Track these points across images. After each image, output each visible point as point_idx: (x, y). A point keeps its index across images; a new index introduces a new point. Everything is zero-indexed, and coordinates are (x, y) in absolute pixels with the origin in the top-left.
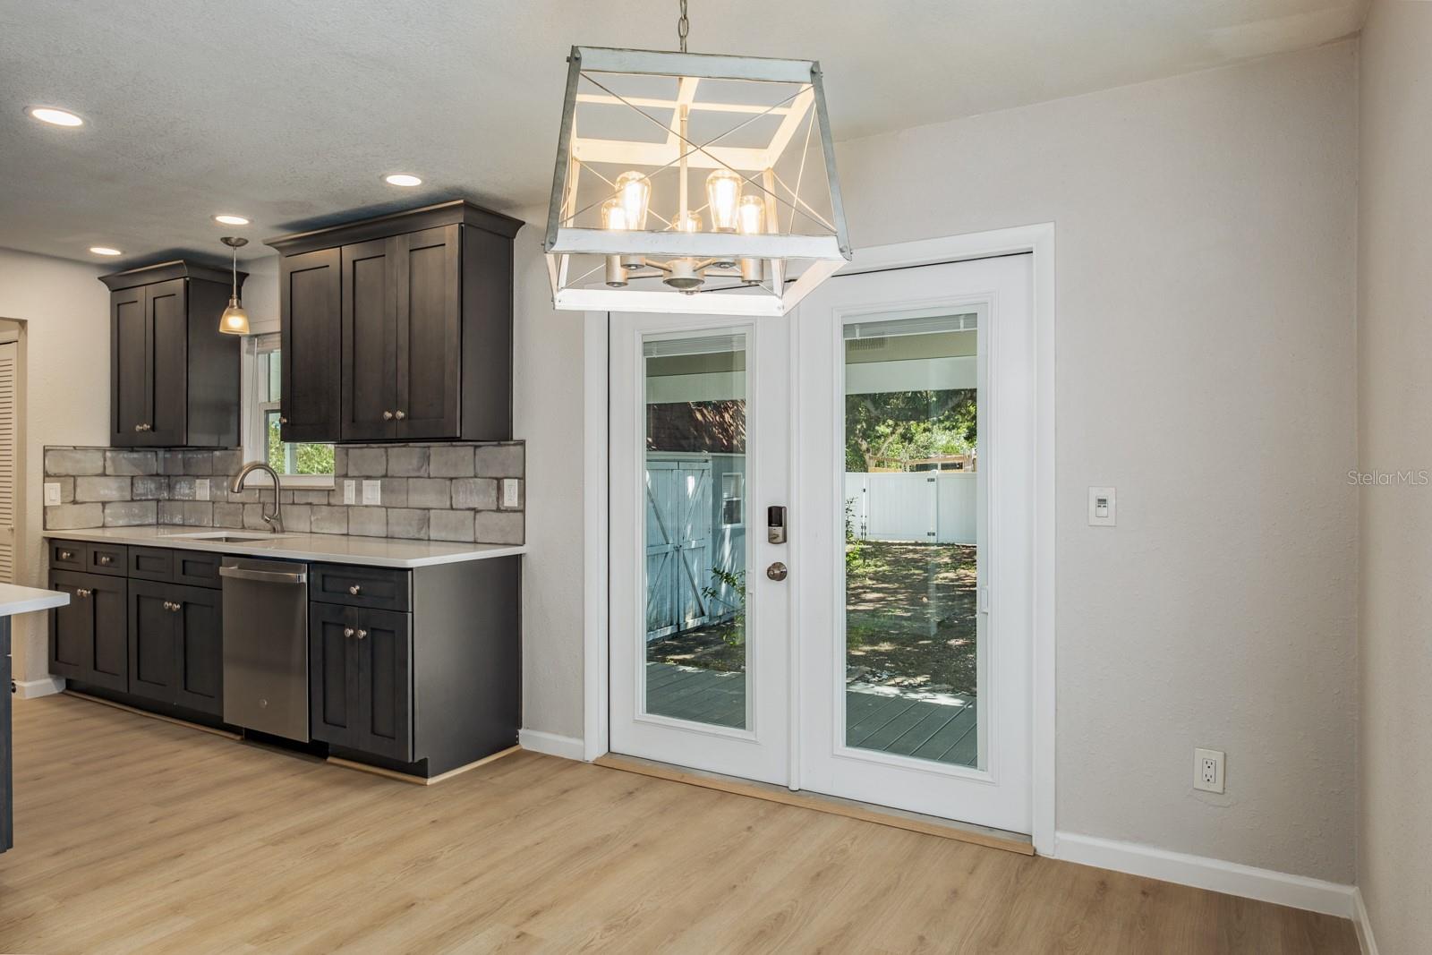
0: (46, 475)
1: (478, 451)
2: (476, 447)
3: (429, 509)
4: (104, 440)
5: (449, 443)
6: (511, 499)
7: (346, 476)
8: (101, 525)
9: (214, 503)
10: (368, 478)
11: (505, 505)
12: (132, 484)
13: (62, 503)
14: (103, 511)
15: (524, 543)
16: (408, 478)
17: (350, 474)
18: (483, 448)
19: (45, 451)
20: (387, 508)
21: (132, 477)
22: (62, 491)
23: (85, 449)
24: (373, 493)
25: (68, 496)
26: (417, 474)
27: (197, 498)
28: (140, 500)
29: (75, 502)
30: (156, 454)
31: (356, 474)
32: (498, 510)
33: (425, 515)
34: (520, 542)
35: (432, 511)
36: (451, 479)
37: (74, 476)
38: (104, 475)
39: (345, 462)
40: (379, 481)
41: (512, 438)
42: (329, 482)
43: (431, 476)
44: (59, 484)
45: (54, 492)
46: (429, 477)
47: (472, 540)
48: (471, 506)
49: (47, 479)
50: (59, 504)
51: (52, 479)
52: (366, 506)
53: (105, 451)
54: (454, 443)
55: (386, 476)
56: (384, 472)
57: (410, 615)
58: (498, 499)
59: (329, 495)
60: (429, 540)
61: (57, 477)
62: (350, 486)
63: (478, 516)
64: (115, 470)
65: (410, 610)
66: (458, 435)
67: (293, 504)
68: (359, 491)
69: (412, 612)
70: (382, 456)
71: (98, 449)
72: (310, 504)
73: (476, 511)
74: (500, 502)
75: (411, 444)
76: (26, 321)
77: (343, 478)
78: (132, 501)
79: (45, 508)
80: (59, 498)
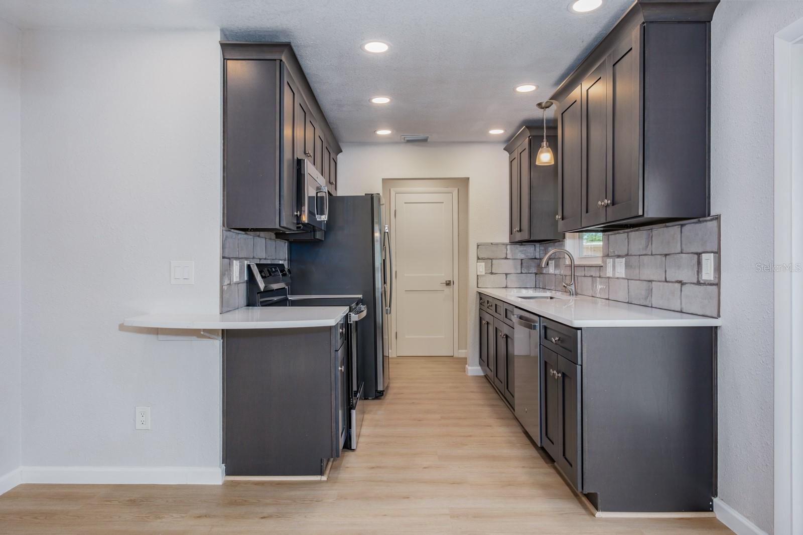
0: (478, 258)
1: (685, 229)
2: (682, 226)
3: (651, 281)
4: (507, 241)
5: (664, 224)
6: (708, 274)
7: (608, 256)
8: (505, 286)
9: (555, 275)
10: (619, 256)
11: (703, 278)
12: (522, 263)
13: (486, 273)
14: (506, 279)
15: (719, 316)
16: (640, 255)
17: (610, 254)
18: (687, 226)
19: (478, 246)
20: (628, 280)
21: (522, 260)
22: (485, 267)
23: (497, 244)
24: (620, 268)
25: (488, 270)
26: (644, 253)
27: (550, 273)
28: (526, 273)
29: (492, 273)
30: (535, 245)
31: (613, 254)
32: (699, 283)
33: (649, 287)
34: (715, 315)
35: (653, 283)
36: (666, 255)
37: (491, 259)
38: (506, 258)
39: (608, 246)
40: (624, 259)
41: (709, 215)
42: (599, 262)
43: (653, 253)
44: (484, 263)
45: (482, 268)
46: (652, 255)
47: (679, 310)
48: (680, 280)
49: (478, 260)
50: (484, 274)
52: (618, 278)
53: (507, 245)
54: (667, 224)
55: (627, 255)
56: (626, 253)
57: (579, 368)
58: (698, 272)
59: (600, 269)
60: (651, 307)
61: (482, 259)
62: (609, 263)
63: (684, 288)
64: (512, 256)
66: (640, 213)
67: (585, 276)
68: (614, 267)
69: (582, 366)
70: (626, 239)
71: (503, 244)
72: (592, 276)
73: (682, 283)
74: (700, 275)
76: (468, 179)
77: (606, 258)
78: (522, 273)
79: (478, 276)
80: (484, 271)
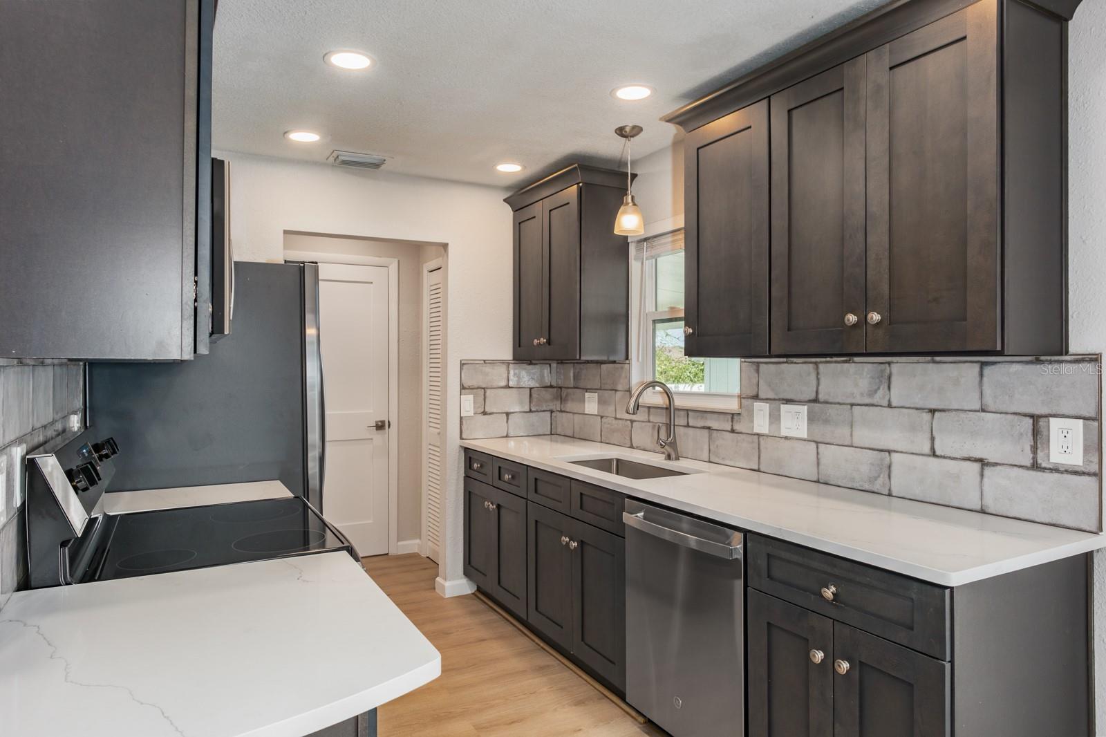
0: (463, 387)
1: (988, 371)
2: (983, 364)
3: (889, 452)
4: (508, 356)
5: (929, 358)
6: (1066, 452)
7: (756, 397)
8: (505, 435)
9: (602, 417)
10: (789, 401)
11: (1052, 460)
12: (531, 395)
13: (474, 414)
14: (507, 422)
15: (1101, 529)
16: (852, 405)
17: (762, 395)
18: (998, 366)
19: (462, 365)
20: (817, 443)
21: (531, 389)
22: (474, 403)
23: (493, 363)
24: (795, 422)
25: (479, 407)
26: (867, 401)
27: (586, 412)
28: (537, 411)
29: (484, 413)
30: (550, 365)
31: (771, 395)
32: (1035, 466)
33: (882, 460)
34: (1094, 529)
35: (894, 455)
36: (933, 411)
37: (484, 389)
38: (508, 387)
39: (755, 381)
40: (806, 407)
41: (1067, 353)
42: (733, 406)
43: (894, 404)
44: (472, 396)
45: (468, 402)
46: (890, 406)
47: (978, 507)
48: (978, 456)
49: (463, 391)
50: (473, 415)
51: (467, 391)
52: (786, 438)
53: (509, 363)
54: (938, 359)
55: (816, 400)
56: (813, 396)
57: (948, 666)
58: (1035, 449)
59: (732, 418)
60: (890, 495)
61: (470, 388)
62: (761, 411)
63: (989, 471)
64: (517, 382)
65: (948, 658)
66: (999, 348)
67: (688, 426)
68: (775, 418)
69: (952, 662)
70: (809, 374)
71: (503, 362)
72: (709, 428)
73: (983, 462)
74: (1040, 454)
75: (856, 359)
76: (448, 244)
77: (752, 400)
78: (531, 411)
79: (461, 418)
80: (472, 409)
